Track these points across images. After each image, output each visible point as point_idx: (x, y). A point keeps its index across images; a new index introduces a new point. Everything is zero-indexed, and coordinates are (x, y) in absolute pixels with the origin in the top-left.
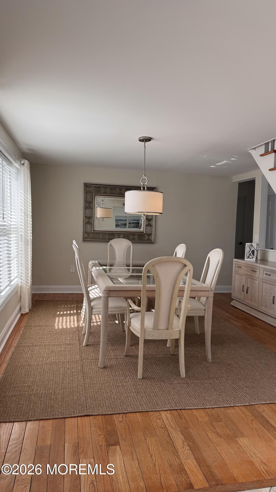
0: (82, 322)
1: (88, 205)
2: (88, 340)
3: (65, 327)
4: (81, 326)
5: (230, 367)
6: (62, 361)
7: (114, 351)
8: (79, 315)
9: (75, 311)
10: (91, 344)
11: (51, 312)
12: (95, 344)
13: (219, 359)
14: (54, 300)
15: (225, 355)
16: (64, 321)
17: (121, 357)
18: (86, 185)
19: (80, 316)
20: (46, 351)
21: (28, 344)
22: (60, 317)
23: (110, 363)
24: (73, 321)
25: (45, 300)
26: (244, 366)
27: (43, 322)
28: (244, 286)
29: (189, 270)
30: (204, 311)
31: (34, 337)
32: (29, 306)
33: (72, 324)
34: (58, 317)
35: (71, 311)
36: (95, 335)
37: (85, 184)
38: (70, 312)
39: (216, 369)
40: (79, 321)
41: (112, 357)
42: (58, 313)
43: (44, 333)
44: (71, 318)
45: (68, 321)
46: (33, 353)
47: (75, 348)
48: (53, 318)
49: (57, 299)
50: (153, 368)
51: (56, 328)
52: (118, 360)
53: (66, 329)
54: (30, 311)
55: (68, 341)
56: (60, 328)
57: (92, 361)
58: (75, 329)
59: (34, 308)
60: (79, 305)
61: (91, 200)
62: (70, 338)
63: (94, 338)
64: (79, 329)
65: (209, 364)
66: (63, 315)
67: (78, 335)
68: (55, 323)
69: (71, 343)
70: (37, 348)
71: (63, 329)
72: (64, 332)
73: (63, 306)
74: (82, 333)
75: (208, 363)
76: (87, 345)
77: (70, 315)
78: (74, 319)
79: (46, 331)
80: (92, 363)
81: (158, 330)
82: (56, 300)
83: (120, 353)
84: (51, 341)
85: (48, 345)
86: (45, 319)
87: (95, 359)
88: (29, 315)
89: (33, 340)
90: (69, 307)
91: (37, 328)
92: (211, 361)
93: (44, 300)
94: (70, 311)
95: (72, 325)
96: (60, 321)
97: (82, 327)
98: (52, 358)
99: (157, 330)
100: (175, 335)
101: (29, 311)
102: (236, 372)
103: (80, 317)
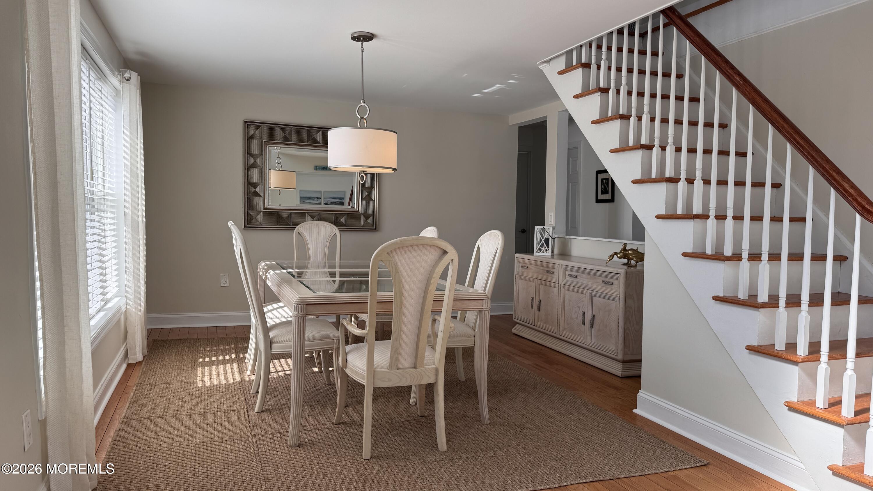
0: (249, 373)
1: (252, 161)
2: (263, 403)
3: (216, 383)
4: (248, 380)
5: (521, 430)
6: (217, 439)
7: (314, 418)
8: (241, 362)
9: (233, 356)
10: (271, 408)
11: (186, 359)
12: (277, 407)
13: (502, 418)
14: (190, 339)
15: (509, 411)
16: (214, 373)
17: (329, 426)
18: (248, 124)
19: (244, 363)
20: (184, 424)
21: (148, 415)
22: (204, 367)
23: (309, 438)
24: (230, 372)
25: (171, 338)
26: (545, 426)
27: (172, 376)
28: (533, 298)
29: (452, 260)
30: (474, 338)
31: (158, 402)
32: (143, 349)
33: (229, 376)
34: (202, 367)
35: (226, 356)
36: (276, 394)
37: (246, 122)
38: (224, 358)
39: (498, 433)
40: (242, 371)
41: (312, 427)
42: (201, 360)
43: (176, 394)
44: (227, 368)
45: (222, 373)
46: (158, 429)
47: (239, 416)
48: (192, 369)
49: (195, 337)
50: (388, 441)
51: (200, 384)
52: (325, 431)
53: (218, 386)
54: (145, 358)
55: (225, 406)
56: (207, 385)
57: (275, 435)
58: (235, 385)
59: (152, 353)
60: (240, 346)
61: (258, 152)
62: (228, 402)
63: (274, 399)
64: (243, 385)
65: (485, 427)
66: (210, 364)
67: (243, 395)
68: (197, 376)
69: (232, 408)
70: (166, 421)
71: (212, 386)
72: (215, 392)
73: (208, 348)
74: (252, 392)
75: (484, 424)
76: (263, 411)
77: (225, 362)
78: (232, 369)
79: (179, 391)
80: (276, 439)
81: (398, 369)
82: (193, 339)
83: (326, 420)
84: (193, 408)
85: (187, 414)
86: (176, 371)
87: (280, 433)
88: (143, 366)
89: (157, 407)
90: (221, 349)
91: (162, 387)
92: (489, 422)
93: (170, 340)
94: (224, 355)
95: (229, 379)
96: (206, 373)
97: (251, 381)
98: (198, 435)
99: (396, 369)
100: (428, 376)
101: (143, 359)
102: (532, 437)
103: (244, 365)
